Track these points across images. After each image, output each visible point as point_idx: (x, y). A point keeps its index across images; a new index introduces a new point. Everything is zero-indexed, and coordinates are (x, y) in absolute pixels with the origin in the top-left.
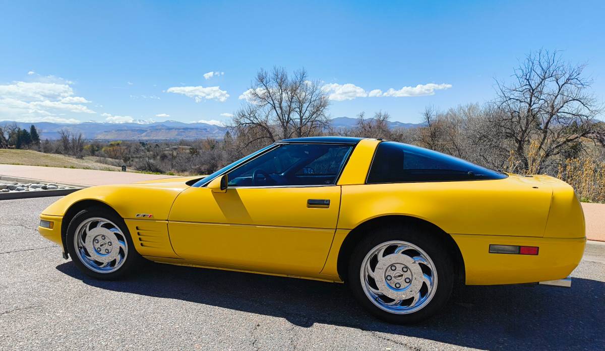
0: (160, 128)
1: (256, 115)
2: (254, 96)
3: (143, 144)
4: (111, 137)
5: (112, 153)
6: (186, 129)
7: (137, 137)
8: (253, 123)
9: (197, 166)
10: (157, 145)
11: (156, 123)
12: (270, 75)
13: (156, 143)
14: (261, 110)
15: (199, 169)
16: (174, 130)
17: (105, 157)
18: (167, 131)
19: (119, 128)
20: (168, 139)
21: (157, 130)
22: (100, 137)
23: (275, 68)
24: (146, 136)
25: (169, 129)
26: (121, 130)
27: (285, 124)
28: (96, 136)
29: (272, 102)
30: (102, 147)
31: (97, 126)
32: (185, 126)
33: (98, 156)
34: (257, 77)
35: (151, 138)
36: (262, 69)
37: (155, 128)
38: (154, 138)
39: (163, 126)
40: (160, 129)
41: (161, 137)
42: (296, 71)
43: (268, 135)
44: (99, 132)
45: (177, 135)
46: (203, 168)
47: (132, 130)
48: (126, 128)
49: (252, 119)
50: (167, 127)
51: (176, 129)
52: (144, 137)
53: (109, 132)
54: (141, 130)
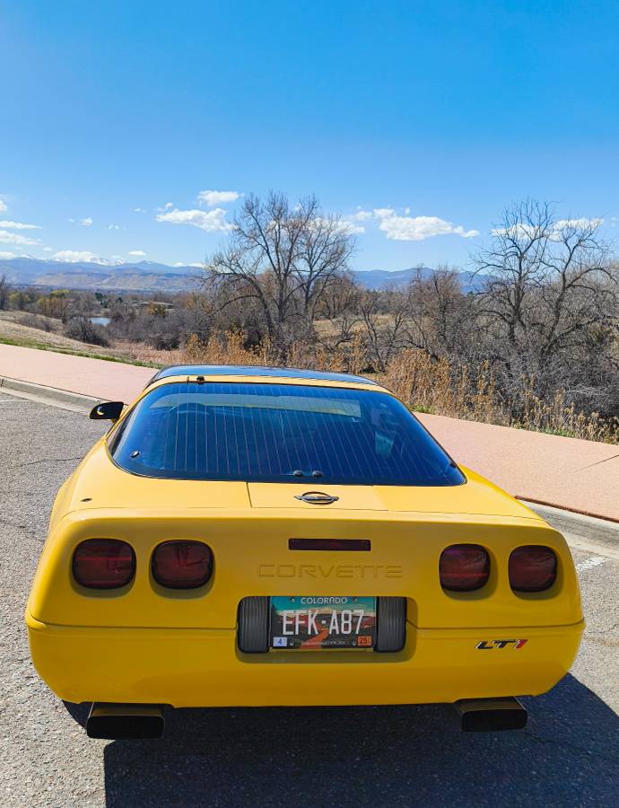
0: (130, 272)
1: (240, 262)
2: (237, 233)
3: (99, 296)
4: (56, 283)
5: (48, 308)
6: (171, 275)
7: (94, 285)
8: (235, 273)
9: (157, 335)
10: (120, 299)
11: (125, 264)
12: (264, 203)
13: (120, 296)
14: (247, 254)
15: (160, 338)
16: (151, 276)
17: (36, 313)
18: (141, 277)
19: (69, 270)
20: (141, 289)
21: (127, 274)
22: (40, 281)
23: (271, 194)
24: (107, 284)
25: (145, 274)
26: (73, 273)
27: (282, 276)
28: (33, 280)
29: (264, 244)
30: (39, 298)
31: (38, 265)
32: (169, 271)
33: (28, 311)
34: (244, 205)
35: (116, 287)
36: (252, 195)
37: (123, 272)
38: (120, 288)
39: (135, 269)
40: (131, 275)
41: (131, 286)
42: (302, 199)
43: (256, 293)
44: (38, 274)
45: (155, 284)
46: (165, 338)
47: (90, 274)
48: (80, 270)
49: (233, 267)
50: (142, 272)
51: (155, 275)
52: (105, 286)
53: (55, 274)
54: (102, 274)
